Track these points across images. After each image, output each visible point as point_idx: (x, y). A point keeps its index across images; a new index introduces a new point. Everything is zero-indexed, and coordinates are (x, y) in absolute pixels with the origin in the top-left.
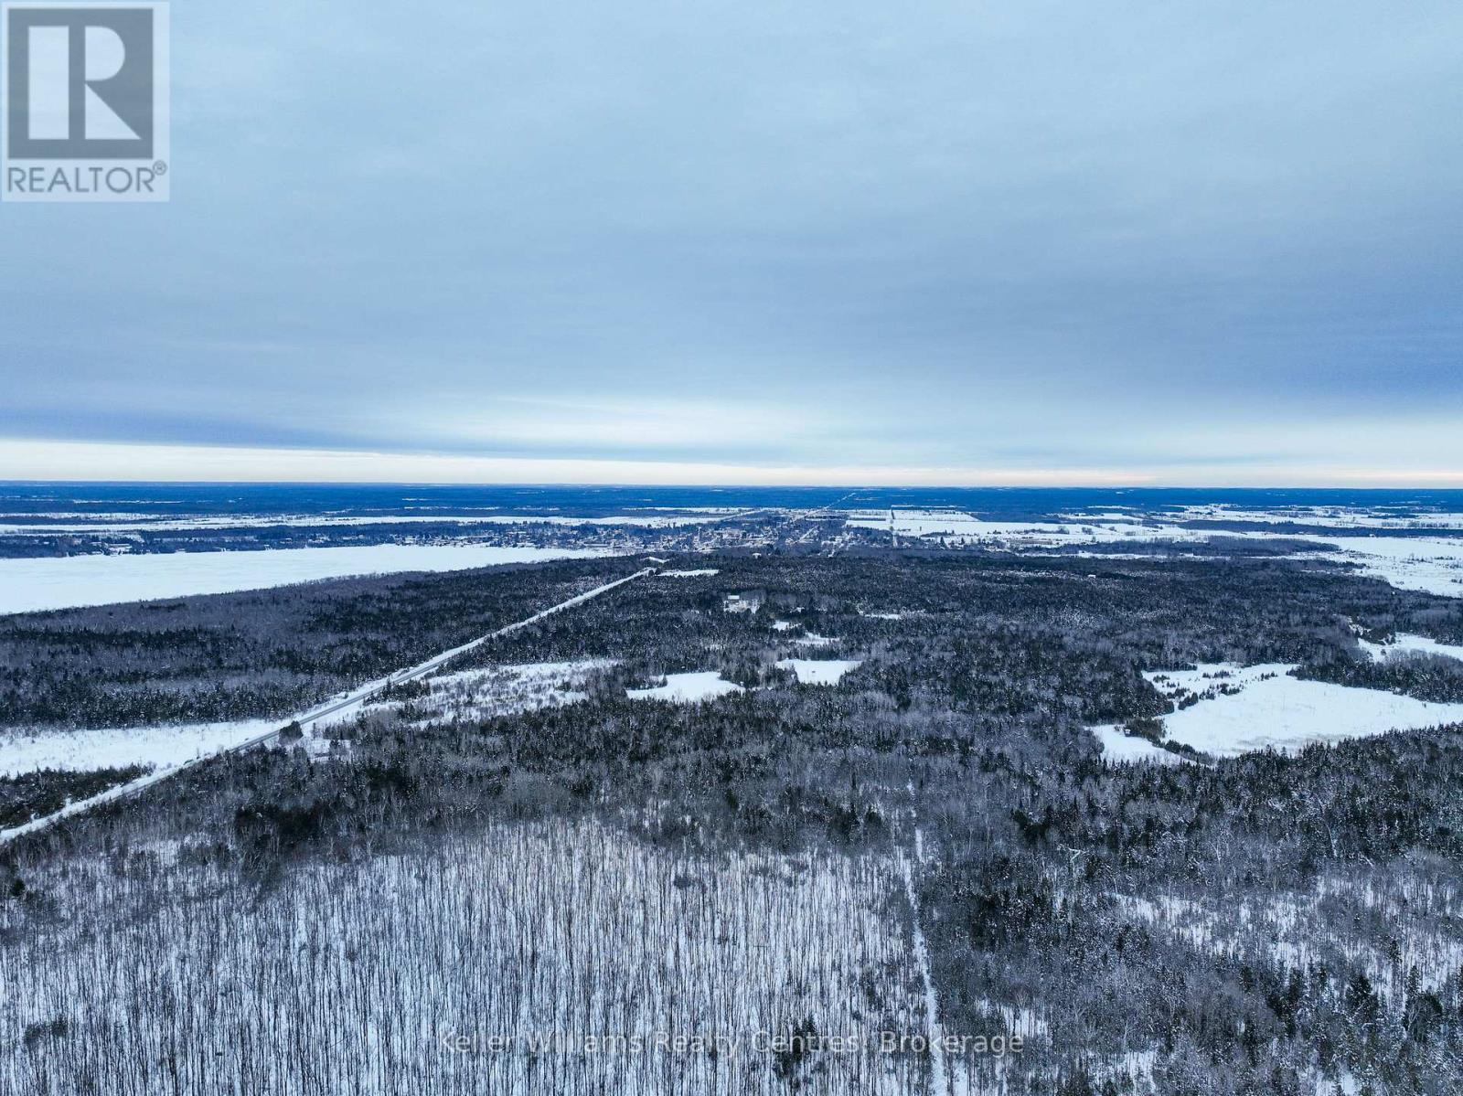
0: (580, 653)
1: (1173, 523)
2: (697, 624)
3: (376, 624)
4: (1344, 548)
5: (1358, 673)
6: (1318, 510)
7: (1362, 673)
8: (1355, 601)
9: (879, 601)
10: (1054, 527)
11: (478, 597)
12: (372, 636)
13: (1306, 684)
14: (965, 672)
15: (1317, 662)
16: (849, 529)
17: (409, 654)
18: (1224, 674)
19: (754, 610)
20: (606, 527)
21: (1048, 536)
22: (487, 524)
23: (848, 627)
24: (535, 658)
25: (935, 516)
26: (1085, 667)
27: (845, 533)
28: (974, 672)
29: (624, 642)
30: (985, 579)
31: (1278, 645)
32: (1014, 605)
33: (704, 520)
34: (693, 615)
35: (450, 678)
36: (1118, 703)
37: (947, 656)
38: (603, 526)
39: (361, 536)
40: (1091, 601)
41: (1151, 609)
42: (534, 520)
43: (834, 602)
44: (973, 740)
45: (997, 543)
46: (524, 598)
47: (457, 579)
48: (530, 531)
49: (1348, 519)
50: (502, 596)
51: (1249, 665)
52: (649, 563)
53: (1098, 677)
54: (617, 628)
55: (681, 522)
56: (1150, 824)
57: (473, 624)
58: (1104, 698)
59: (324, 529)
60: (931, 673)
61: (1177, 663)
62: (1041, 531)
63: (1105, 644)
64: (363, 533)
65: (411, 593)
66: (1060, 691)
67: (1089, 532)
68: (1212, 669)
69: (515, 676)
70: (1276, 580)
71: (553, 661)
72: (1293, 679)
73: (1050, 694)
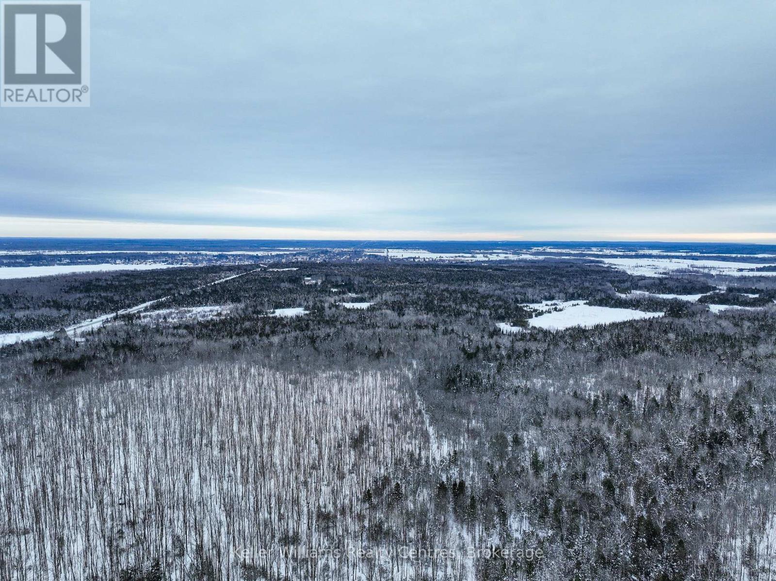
0: (226, 302)
1: (527, 253)
2: (290, 289)
3: (106, 289)
4: (607, 262)
5: (616, 302)
6: (594, 249)
7: (618, 301)
8: (613, 279)
9: (384, 280)
10: (470, 255)
11: (164, 279)
12: (103, 294)
13: (593, 308)
14: (432, 302)
15: (598, 297)
16: (365, 256)
17: (127, 302)
18: (555, 304)
19: (319, 283)
20: (233, 256)
21: (466, 259)
22: (165, 254)
23: (370, 289)
24: (200, 304)
25: (410, 251)
26: (489, 300)
27: (364, 257)
28: (436, 302)
29: (250, 296)
30: (437, 271)
31: (580, 292)
32: (453, 280)
33: (288, 253)
34: (285, 285)
35: (152, 313)
36: (507, 313)
37: (422, 296)
38: (231, 255)
39: (89, 260)
40: (491, 279)
41: (519, 282)
42: (191, 252)
43: (362, 279)
44: (438, 325)
45: (443, 261)
46: (191, 279)
47: (151, 272)
48: (190, 257)
49: (607, 252)
50: (178, 278)
51: (566, 301)
52: (260, 267)
53: (496, 303)
54: (245, 291)
55: (274, 253)
56: (526, 351)
57: (163, 289)
58: (500, 311)
59: (66, 256)
60: (414, 303)
61: (533, 300)
62: (463, 257)
63: (498, 292)
64: (90, 258)
65: (124, 278)
66: (478, 309)
67: (487, 257)
68: (549, 303)
69: (189, 311)
70: (577, 271)
71: (210, 305)
72: (587, 306)
73: (474, 309)
